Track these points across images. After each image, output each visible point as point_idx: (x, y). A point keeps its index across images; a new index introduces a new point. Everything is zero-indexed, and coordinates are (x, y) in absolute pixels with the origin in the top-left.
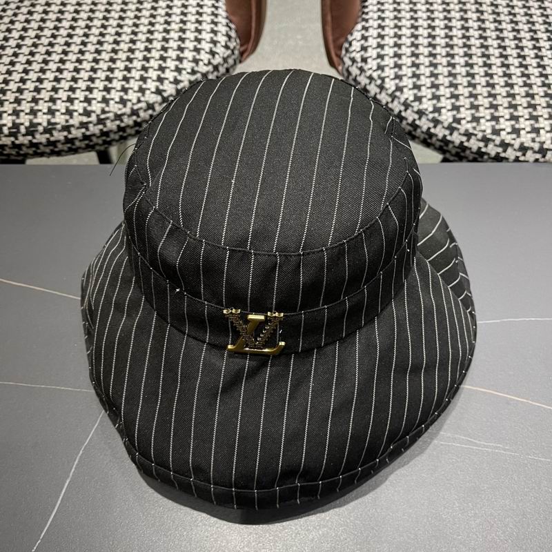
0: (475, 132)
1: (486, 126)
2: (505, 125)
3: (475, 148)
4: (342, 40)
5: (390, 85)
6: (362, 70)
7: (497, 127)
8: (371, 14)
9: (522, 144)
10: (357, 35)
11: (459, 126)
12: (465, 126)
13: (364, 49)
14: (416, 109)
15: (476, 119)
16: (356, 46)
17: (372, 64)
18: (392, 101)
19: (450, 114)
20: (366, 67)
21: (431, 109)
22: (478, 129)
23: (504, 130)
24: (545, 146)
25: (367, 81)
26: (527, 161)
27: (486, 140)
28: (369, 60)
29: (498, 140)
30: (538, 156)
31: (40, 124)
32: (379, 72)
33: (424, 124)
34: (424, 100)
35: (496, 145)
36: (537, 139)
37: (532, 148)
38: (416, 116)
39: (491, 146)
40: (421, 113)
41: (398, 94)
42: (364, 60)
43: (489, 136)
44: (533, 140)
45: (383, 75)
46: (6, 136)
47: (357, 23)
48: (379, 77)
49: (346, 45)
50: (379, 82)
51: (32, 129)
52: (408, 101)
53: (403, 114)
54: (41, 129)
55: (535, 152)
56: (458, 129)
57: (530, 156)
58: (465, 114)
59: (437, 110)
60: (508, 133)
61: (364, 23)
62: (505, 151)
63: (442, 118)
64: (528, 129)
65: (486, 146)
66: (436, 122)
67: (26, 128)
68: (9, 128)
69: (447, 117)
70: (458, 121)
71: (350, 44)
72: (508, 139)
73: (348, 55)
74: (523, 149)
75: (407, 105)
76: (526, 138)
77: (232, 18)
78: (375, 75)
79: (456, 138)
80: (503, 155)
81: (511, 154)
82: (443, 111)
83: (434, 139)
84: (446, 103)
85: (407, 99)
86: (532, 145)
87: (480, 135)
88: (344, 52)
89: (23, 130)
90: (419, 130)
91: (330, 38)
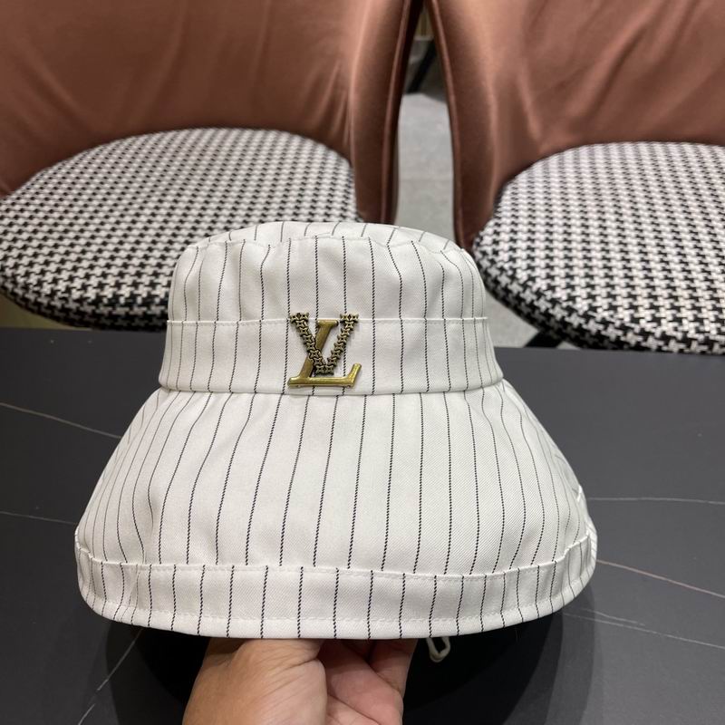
0: (613, 320)
1: (625, 315)
2: (645, 314)
3: (613, 337)
4: (474, 235)
5: (522, 275)
6: (493, 262)
7: (636, 315)
8: (504, 213)
9: (664, 333)
10: (489, 230)
11: (594, 314)
12: (602, 314)
13: (496, 242)
14: (549, 298)
15: (613, 308)
16: (488, 240)
17: (504, 256)
18: (524, 291)
19: (586, 302)
20: (497, 259)
21: (565, 298)
22: (615, 316)
23: (643, 318)
24: (689, 336)
25: (498, 272)
26: (670, 352)
27: (624, 328)
28: (501, 253)
29: (637, 328)
30: (682, 346)
31: (157, 296)
32: (511, 264)
33: (558, 313)
34: (558, 289)
35: (636, 334)
36: (680, 328)
37: (674, 338)
38: (549, 305)
39: (630, 335)
40: (554, 302)
41: (530, 283)
42: (496, 253)
43: (628, 325)
44: (676, 329)
45: (515, 266)
46: (122, 306)
47: (488, 220)
48: (511, 268)
49: (478, 240)
50: (510, 273)
51: (149, 300)
52: (541, 291)
53: (536, 303)
54: (157, 300)
55: (678, 342)
56: (594, 317)
57: (674, 346)
58: (602, 302)
59: (572, 298)
60: (649, 322)
61: (496, 221)
62: (646, 340)
63: (578, 306)
64: (670, 318)
65: (625, 335)
66: (571, 311)
67: (144, 299)
68: (127, 299)
69: (582, 305)
70: (594, 309)
71: (482, 239)
72: (649, 327)
73: (479, 249)
74: (665, 338)
75: (539, 294)
76: (668, 327)
77: (362, 214)
78: (506, 266)
79: (593, 327)
80: (644, 344)
81: (652, 343)
82: (578, 300)
83: (569, 329)
84: (581, 292)
85: (539, 289)
86: (674, 334)
87: (618, 323)
88: (474, 247)
89: (139, 300)
90: (552, 320)
91: (461, 233)
